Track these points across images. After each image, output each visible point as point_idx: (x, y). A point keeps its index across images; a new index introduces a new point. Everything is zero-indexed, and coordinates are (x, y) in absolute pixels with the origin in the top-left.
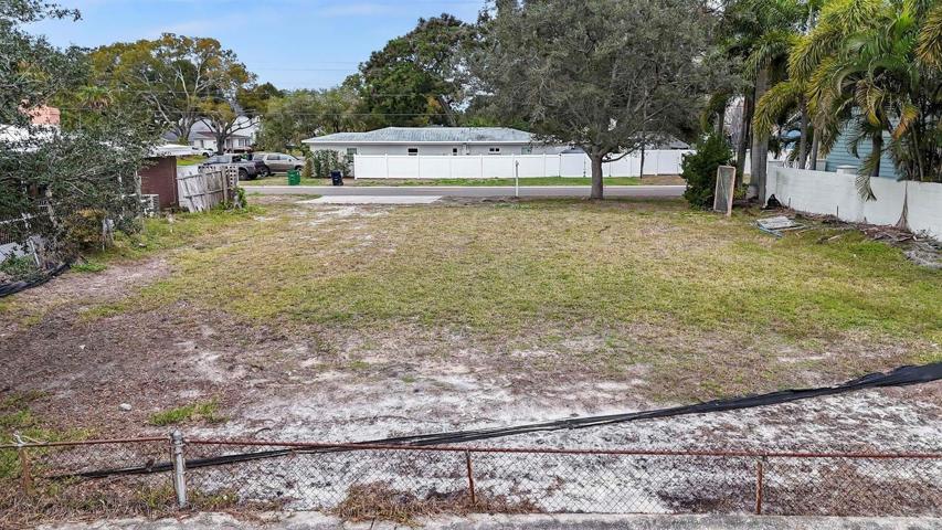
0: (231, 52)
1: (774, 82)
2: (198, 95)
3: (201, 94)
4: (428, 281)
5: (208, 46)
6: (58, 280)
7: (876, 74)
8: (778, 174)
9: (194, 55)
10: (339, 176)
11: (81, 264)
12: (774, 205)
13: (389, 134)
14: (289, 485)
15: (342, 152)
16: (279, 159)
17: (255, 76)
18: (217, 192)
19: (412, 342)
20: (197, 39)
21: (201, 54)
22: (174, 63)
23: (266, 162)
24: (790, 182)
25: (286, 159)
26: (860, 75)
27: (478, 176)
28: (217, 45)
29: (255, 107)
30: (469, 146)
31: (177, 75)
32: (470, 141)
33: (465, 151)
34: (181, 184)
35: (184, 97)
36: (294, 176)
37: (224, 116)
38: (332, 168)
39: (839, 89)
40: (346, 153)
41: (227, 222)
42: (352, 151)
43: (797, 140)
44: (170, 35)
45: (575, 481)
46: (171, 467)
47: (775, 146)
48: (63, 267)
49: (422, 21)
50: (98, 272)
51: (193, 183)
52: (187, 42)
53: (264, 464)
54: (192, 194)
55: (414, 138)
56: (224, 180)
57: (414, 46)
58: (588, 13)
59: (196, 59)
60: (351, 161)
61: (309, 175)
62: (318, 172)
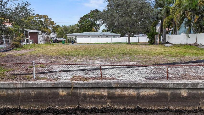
0: (51, 18)
1: (167, 16)
2: (43, 27)
3: (44, 27)
4: (92, 51)
5: (46, 17)
6: (10, 51)
7: (189, 9)
8: (168, 37)
9: (43, 19)
10: (73, 42)
11: (15, 49)
12: (168, 43)
13: (84, 34)
14: (59, 76)
15: (74, 37)
16: (60, 39)
17: (55, 24)
18: (46, 40)
19: (88, 58)
20: (43, 15)
21: (44, 19)
22: (38, 21)
23: (58, 40)
24: (171, 38)
25: (62, 39)
26: (186, 10)
27: (103, 42)
28: (48, 17)
29: (55, 30)
30: (101, 36)
31: (39, 23)
32: (102, 35)
33: (100, 37)
34: (38, 38)
35: (40, 27)
36: (64, 42)
37: (49, 31)
38: (72, 40)
39: (181, 13)
40: (75, 37)
41: (48, 45)
42: (76, 37)
43: (172, 30)
44: (38, 14)
45: (125, 75)
46: (32, 74)
47: (167, 32)
48: (11, 49)
49: (91, 11)
50: (19, 50)
51: (41, 38)
52: (41, 16)
53: (54, 73)
54: (41, 40)
55: (89, 34)
56: (48, 38)
57: (90, 16)
58: (127, 2)
59: (43, 20)
60: (76, 39)
61: (67, 42)
62: (69, 41)
